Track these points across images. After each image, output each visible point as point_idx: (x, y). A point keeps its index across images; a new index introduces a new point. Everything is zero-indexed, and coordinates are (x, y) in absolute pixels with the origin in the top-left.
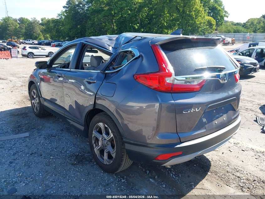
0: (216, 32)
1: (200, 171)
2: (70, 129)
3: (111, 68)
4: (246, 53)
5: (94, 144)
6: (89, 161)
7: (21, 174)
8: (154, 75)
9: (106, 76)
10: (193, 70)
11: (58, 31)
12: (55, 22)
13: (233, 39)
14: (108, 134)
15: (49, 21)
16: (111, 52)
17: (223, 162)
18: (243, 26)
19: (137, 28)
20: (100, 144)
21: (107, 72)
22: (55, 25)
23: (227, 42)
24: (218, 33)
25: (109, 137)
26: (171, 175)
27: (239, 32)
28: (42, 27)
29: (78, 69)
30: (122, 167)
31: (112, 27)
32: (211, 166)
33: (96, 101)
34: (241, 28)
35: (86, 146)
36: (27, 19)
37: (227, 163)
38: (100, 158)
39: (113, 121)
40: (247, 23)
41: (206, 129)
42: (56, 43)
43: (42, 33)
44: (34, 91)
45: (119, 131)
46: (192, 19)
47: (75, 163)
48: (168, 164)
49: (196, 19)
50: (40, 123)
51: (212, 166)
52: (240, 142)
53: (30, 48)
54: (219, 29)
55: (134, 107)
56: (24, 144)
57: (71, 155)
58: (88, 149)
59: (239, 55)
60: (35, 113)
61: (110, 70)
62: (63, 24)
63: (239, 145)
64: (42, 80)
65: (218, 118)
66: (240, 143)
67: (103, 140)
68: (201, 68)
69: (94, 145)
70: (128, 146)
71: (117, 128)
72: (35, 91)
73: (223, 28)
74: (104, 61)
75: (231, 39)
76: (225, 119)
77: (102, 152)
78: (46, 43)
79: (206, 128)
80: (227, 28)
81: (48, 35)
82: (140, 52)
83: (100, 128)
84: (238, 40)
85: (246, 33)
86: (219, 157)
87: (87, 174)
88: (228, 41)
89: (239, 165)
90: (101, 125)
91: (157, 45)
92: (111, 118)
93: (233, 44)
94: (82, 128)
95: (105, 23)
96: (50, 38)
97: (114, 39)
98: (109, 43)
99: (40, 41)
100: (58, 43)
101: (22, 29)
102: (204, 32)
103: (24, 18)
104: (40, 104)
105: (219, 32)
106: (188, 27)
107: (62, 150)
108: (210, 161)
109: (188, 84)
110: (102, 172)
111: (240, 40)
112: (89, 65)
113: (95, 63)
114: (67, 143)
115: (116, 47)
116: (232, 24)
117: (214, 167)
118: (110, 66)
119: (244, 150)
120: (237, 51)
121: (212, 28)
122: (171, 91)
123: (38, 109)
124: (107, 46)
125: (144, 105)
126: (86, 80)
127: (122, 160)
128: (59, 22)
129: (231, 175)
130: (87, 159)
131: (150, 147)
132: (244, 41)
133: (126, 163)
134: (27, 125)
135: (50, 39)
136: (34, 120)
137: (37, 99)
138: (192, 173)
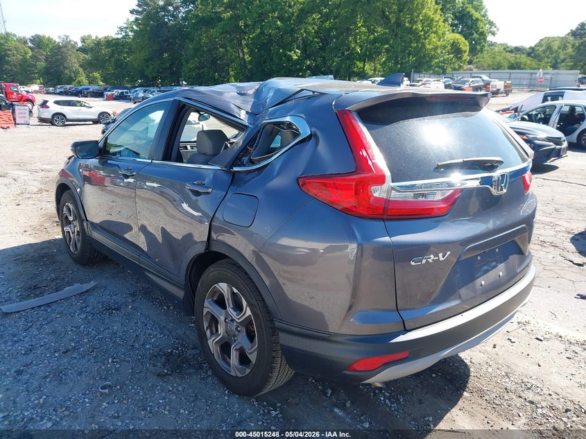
0: (469, 66)
1: (446, 388)
2: (150, 292)
3: (245, 159)
4: (536, 115)
5: (208, 331)
6: (197, 366)
7: (41, 400)
8: (346, 180)
9: (235, 179)
10: (432, 168)
11: (119, 65)
12: (111, 44)
13: (508, 82)
14: (238, 307)
15: (98, 43)
16: (246, 122)
17: (495, 366)
18: (529, 55)
19: (295, 57)
20: (221, 330)
21: (235, 169)
22: (113, 52)
23: (495, 89)
24: (475, 70)
25: (241, 317)
26: (382, 399)
27: (519, 68)
28: (82, 55)
29: (170, 160)
30: (272, 383)
31: (239, 56)
32: (468, 376)
33: (213, 234)
34: (523, 59)
35: (188, 332)
36: (49, 39)
37: (505, 369)
38: (220, 362)
39: (251, 279)
40: (538, 46)
41: (460, 298)
42: (116, 92)
43: (84, 70)
44: (68, 207)
45: (265, 303)
46: (418, 39)
47: (166, 371)
48: (377, 379)
49: (425, 39)
50: (84, 279)
51: (471, 378)
52: (531, 319)
53: (57, 103)
54: (475, 60)
55: (298, 249)
56: (47, 329)
57: (155, 354)
58: (194, 337)
59: (523, 119)
60: (71, 254)
61: (242, 165)
62: (130, 49)
63: (528, 328)
64: (87, 179)
65: (487, 271)
66: (533, 322)
67: (229, 321)
68: (449, 162)
69: (208, 333)
70: (285, 339)
71: (261, 295)
72: (71, 207)
73: (485, 57)
74: (229, 145)
75: (503, 82)
76: (501, 274)
77: (225, 347)
78: (93, 92)
79: (462, 296)
80: (494, 58)
81: (97, 75)
82: (311, 125)
83: (221, 296)
84: (519, 85)
85: (535, 69)
86: (486, 356)
87: (191, 399)
88: (495, 86)
89: (531, 374)
90: (223, 287)
91: (349, 111)
92: (246, 273)
93: (507, 95)
94: (180, 294)
95: (225, 48)
96: (102, 81)
97: (251, 92)
98: (238, 103)
99: (80, 88)
100: (120, 91)
101: (38, 60)
102: (443, 66)
103: (44, 37)
104: (83, 235)
105: (476, 68)
106: (409, 57)
107: (134, 342)
108: (466, 365)
109: (421, 199)
110: (226, 392)
111: (523, 85)
112: (192, 147)
113: (208, 146)
114: (146, 325)
115: (256, 112)
116: (504, 49)
117: (475, 378)
118: (243, 155)
119: (542, 338)
120: (516, 110)
121: (461, 58)
122: (385, 217)
123: (79, 245)
124: (236, 110)
125: (320, 246)
126: (188, 186)
127: (273, 368)
128: (123, 46)
129: (514, 397)
130: (192, 363)
131: (336, 342)
132: (532, 87)
133: (281, 374)
134: (53, 284)
135: (101, 83)
136: (70, 272)
137: (76, 223)
138: (427, 393)
